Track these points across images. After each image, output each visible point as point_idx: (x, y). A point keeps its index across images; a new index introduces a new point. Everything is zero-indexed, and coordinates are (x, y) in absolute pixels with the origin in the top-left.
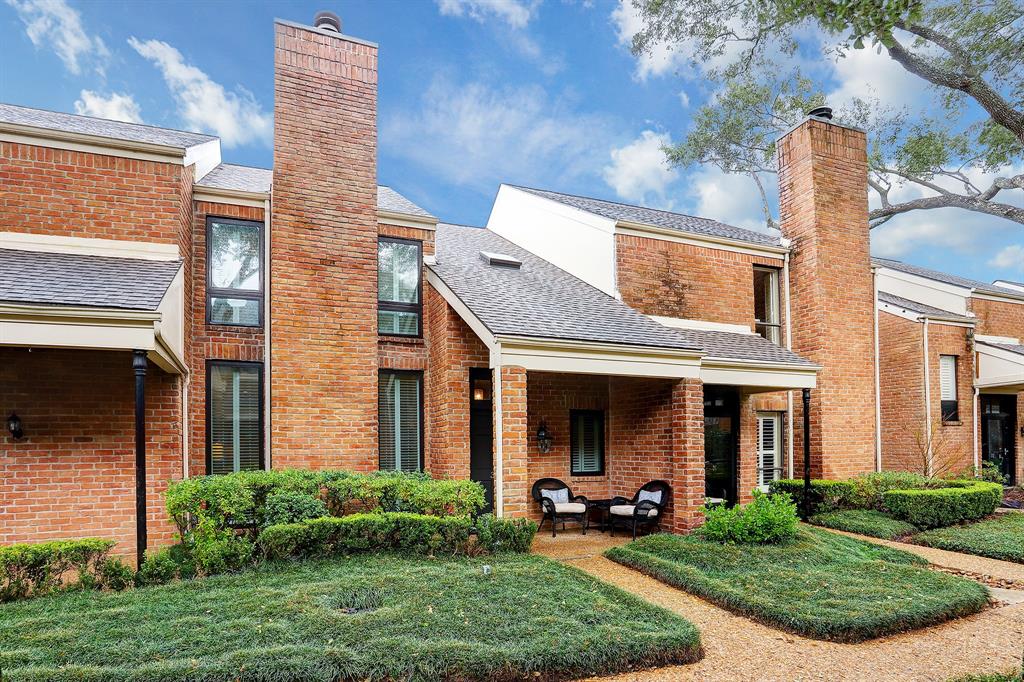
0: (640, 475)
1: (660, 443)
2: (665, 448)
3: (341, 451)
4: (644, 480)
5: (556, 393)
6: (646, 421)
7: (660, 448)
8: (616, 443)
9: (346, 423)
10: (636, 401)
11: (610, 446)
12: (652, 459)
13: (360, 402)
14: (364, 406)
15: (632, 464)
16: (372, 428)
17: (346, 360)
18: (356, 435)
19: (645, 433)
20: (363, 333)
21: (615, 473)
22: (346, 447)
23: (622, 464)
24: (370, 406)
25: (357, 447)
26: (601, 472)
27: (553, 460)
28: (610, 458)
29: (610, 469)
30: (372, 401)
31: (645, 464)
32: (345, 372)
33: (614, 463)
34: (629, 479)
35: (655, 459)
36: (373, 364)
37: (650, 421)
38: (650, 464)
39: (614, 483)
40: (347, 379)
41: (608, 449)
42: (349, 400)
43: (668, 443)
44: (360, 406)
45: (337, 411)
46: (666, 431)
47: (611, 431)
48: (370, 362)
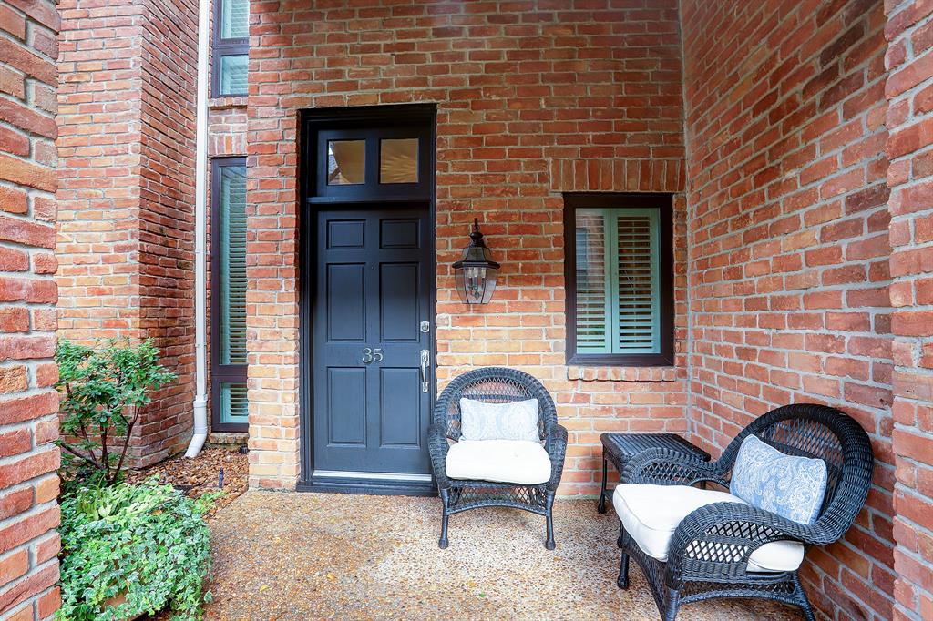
0: (759, 373)
1: (833, 256)
2: (855, 274)
3: (73, 299)
4: (770, 394)
5: (521, 154)
6: (775, 191)
7: (828, 279)
8: (700, 277)
9: (82, 247)
10: (747, 137)
11: (690, 289)
12: (796, 321)
13: (107, 206)
14: (113, 213)
15: (735, 337)
16: (128, 254)
17: (83, 128)
18: (98, 269)
19: (776, 229)
20: (114, 74)
21: (698, 361)
22: (81, 294)
23: (713, 335)
24: (124, 212)
25: (101, 293)
26: (666, 357)
27: (514, 322)
28: (688, 318)
29: (687, 348)
30: (127, 203)
31: (777, 341)
32: (80, 151)
33: (698, 334)
34: (731, 384)
35: (811, 321)
36: (131, 130)
37: (790, 184)
38: (790, 341)
39: (697, 388)
40: (84, 163)
41: (683, 295)
42: (86, 203)
43: (866, 249)
44: (105, 215)
45: (65, 226)
46: (856, 202)
47: (691, 246)
48: (126, 127)
